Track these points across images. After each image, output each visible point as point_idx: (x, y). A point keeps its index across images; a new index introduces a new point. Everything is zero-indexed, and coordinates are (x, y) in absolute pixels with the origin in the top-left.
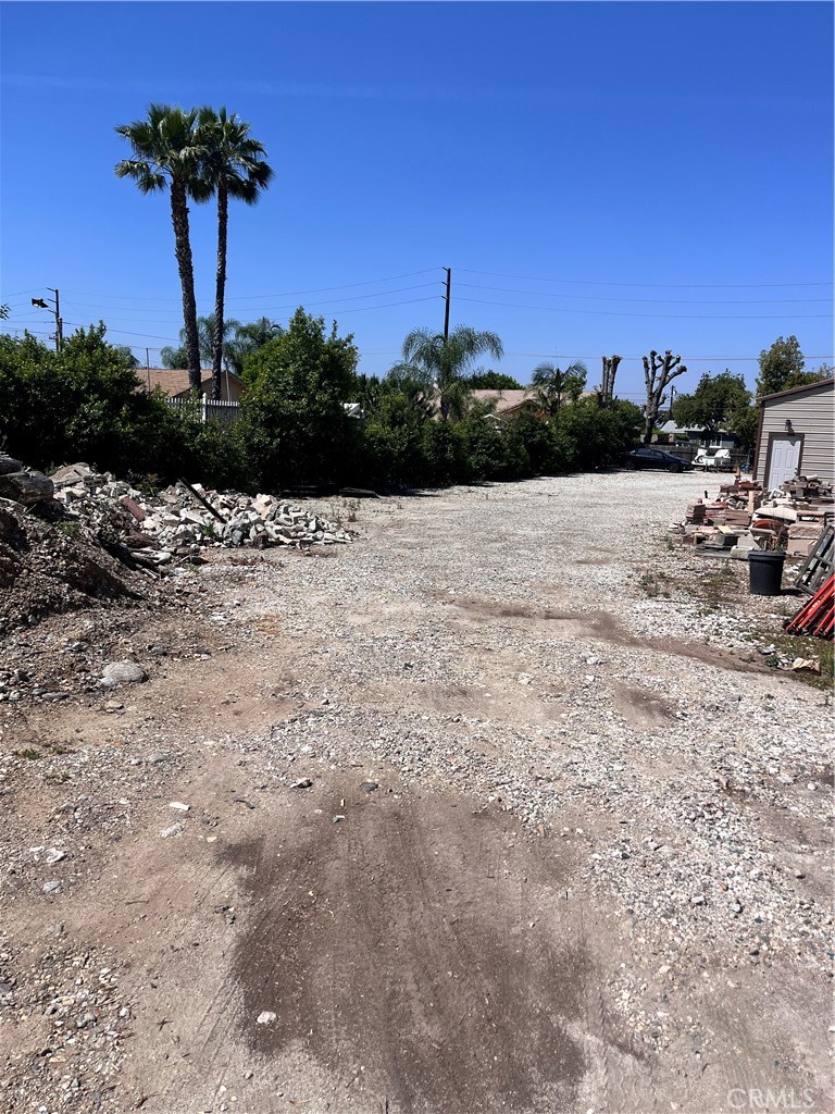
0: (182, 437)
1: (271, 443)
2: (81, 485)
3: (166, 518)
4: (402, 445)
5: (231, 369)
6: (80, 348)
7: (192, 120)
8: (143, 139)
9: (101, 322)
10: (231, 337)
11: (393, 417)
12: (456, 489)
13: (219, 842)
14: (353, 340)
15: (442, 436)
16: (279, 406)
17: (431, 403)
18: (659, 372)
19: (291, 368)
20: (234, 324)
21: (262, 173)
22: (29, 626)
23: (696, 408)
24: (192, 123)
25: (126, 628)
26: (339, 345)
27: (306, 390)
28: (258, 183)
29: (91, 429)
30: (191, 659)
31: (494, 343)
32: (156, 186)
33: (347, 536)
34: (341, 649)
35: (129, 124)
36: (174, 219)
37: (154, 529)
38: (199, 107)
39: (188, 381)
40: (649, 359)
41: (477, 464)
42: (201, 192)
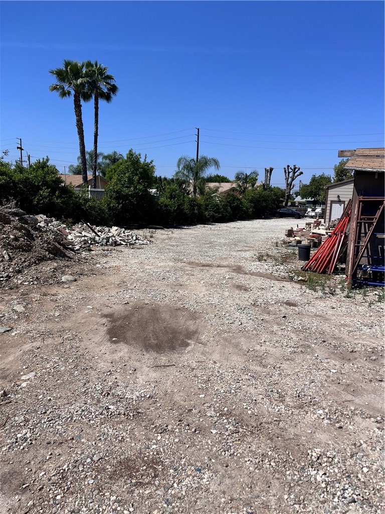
0: (81, 204)
1: (118, 206)
2: (43, 222)
3: (77, 235)
4: (175, 207)
5: (101, 175)
6: (38, 168)
7: (83, 66)
8: (61, 75)
9: (47, 157)
10: (100, 160)
11: (171, 195)
12: (199, 226)
13: (102, 314)
14: (153, 163)
15: (193, 203)
16: (122, 191)
17: (189, 189)
18: (291, 174)
19: (127, 175)
20: (101, 154)
21: (114, 89)
22: (37, 264)
23: (310, 190)
24: (83, 67)
25: (68, 266)
26: (147, 165)
27: (133, 183)
28: (112, 93)
29: (44, 201)
30: (90, 276)
31: (216, 163)
32: (67, 95)
33: (148, 242)
34: (142, 275)
35: (55, 69)
36: (75, 110)
37: (72, 239)
38: (86, 61)
39: (82, 180)
40: (287, 169)
41: (208, 215)
42: (87, 97)
